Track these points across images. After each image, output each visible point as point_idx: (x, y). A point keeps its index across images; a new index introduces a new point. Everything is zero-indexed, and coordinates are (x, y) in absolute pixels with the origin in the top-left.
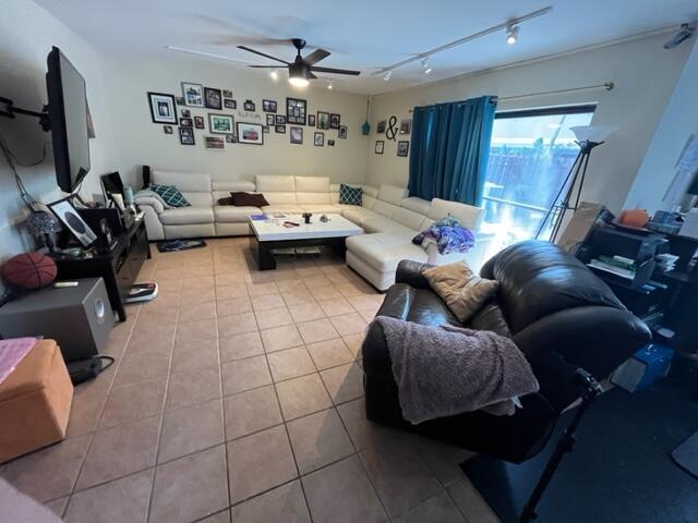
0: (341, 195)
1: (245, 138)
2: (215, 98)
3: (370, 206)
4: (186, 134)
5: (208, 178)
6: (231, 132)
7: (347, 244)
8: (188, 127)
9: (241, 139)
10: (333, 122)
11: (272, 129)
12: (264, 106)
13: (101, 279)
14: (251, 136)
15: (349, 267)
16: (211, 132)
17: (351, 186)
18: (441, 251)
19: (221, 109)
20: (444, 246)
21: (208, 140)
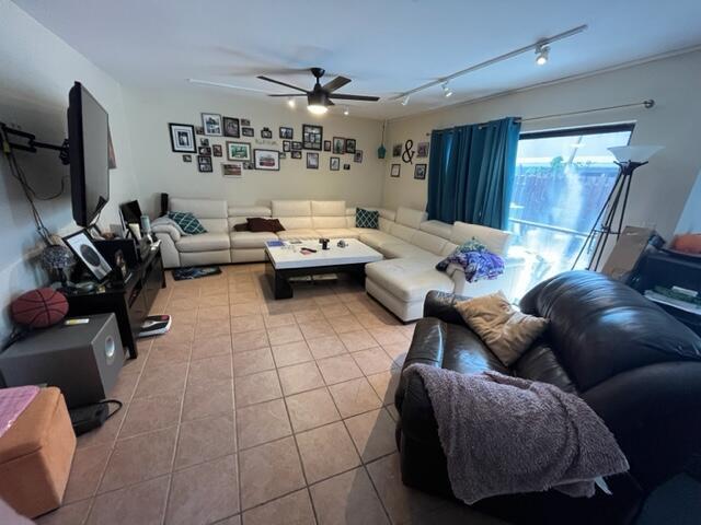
0: (357, 219)
1: (261, 164)
2: (233, 127)
3: (387, 230)
4: (204, 162)
5: (225, 204)
6: (248, 158)
7: (367, 272)
8: (206, 156)
9: (258, 166)
10: (349, 146)
11: (289, 154)
12: (281, 133)
13: (113, 314)
14: (268, 162)
15: (368, 294)
16: (229, 159)
17: (368, 209)
18: (469, 279)
19: (239, 137)
20: (473, 273)
21: (226, 167)
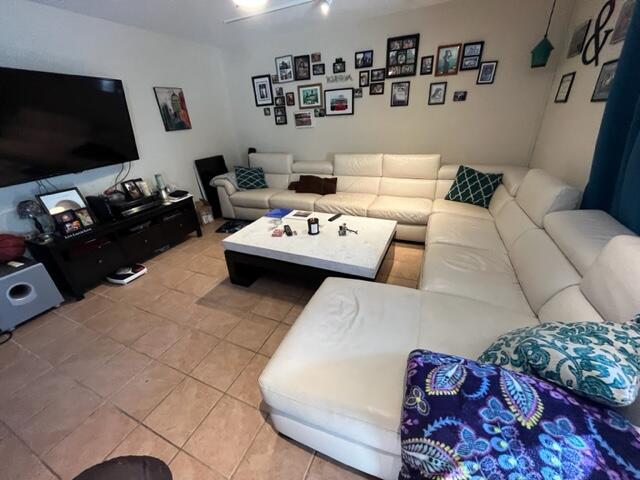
0: (455, 184)
1: (333, 108)
2: (304, 66)
4: (280, 113)
5: (289, 159)
6: (319, 104)
8: (280, 106)
9: (329, 111)
11: (366, 90)
12: (356, 60)
13: (40, 265)
14: (339, 105)
16: (301, 108)
19: (309, 78)
21: (297, 117)
